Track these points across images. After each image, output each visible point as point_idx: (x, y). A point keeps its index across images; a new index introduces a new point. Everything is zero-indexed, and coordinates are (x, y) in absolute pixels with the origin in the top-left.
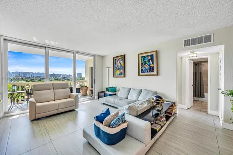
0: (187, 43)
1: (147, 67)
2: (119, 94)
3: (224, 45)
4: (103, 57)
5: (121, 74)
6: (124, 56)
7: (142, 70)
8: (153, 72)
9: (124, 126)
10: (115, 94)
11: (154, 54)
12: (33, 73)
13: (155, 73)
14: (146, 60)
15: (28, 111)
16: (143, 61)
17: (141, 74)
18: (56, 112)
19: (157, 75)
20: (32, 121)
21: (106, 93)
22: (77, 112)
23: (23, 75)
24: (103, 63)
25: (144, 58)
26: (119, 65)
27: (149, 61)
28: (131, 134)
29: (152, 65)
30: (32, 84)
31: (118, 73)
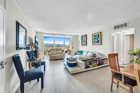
0: (115, 28)
1: (96, 40)
2: (83, 54)
3: (134, 28)
4: (77, 36)
5: (85, 44)
6: (86, 35)
7: (94, 42)
8: (99, 43)
9: (76, 62)
10: (82, 54)
11: (100, 34)
12: (49, 44)
13: (100, 44)
14: (96, 37)
15: (49, 58)
16: (94, 38)
17: (94, 44)
18: (57, 59)
19: (101, 44)
20: (50, 60)
21: (78, 53)
22: (64, 60)
23: (46, 45)
24: (77, 39)
25: (95, 36)
26: (84, 40)
27: (97, 37)
28: (78, 66)
29: (98, 40)
30: (50, 48)
31: (84, 44)
